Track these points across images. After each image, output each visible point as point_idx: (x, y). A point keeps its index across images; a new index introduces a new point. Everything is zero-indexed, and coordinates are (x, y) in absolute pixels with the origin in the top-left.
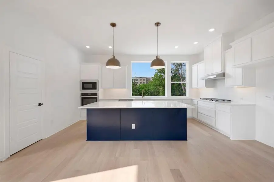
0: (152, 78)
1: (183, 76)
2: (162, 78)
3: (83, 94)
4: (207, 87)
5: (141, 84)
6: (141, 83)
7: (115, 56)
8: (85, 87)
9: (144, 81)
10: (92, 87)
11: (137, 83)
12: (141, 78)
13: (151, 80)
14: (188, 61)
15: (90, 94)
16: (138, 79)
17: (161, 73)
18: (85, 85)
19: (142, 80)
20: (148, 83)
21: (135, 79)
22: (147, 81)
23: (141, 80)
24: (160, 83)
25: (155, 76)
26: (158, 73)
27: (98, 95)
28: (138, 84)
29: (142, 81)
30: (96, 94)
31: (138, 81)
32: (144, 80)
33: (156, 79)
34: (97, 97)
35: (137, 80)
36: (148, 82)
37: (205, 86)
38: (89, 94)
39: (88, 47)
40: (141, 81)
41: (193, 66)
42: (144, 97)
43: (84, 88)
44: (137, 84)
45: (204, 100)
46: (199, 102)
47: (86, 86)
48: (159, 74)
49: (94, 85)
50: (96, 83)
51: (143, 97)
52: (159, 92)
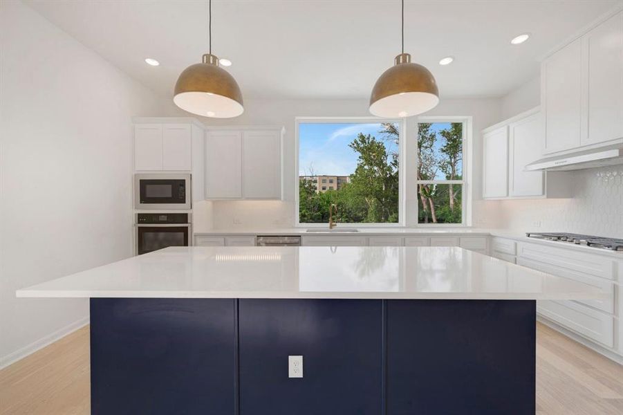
0: (352, 176)
1: (424, 173)
2: (375, 178)
3: (142, 218)
4: (548, 197)
5: (324, 192)
6: (324, 189)
7: (215, 58)
8: (149, 195)
9: (331, 185)
10: (170, 196)
11: (316, 189)
12: (325, 178)
13: (348, 181)
14: (471, 118)
15: (165, 218)
16: (318, 178)
17: (371, 164)
18: (148, 187)
19: (328, 181)
20: (341, 189)
21: (310, 179)
22: (338, 183)
23: (324, 181)
24: (370, 190)
25: (356, 172)
26: (365, 165)
27: (189, 221)
28: (317, 191)
29: (328, 185)
30: (184, 218)
31: (317, 185)
32: (331, 182)
33: (360, 180)
34: (187, 227)
35: (315, 182)
36: (342, 185)
37: (541, 193)
38: (162, 218)
39: (152, 63)
40: (324, 185)
41: (487, 130)
42: (334, 228)
43: (145, 198)
44: (314, 192)
45: (545, 240)
46: (520, 245)
47: (151, 191)
48: (366, 167)
49: (176, 190)
50: (184, 180)
51: (331, 228)
52: (366, 210)
